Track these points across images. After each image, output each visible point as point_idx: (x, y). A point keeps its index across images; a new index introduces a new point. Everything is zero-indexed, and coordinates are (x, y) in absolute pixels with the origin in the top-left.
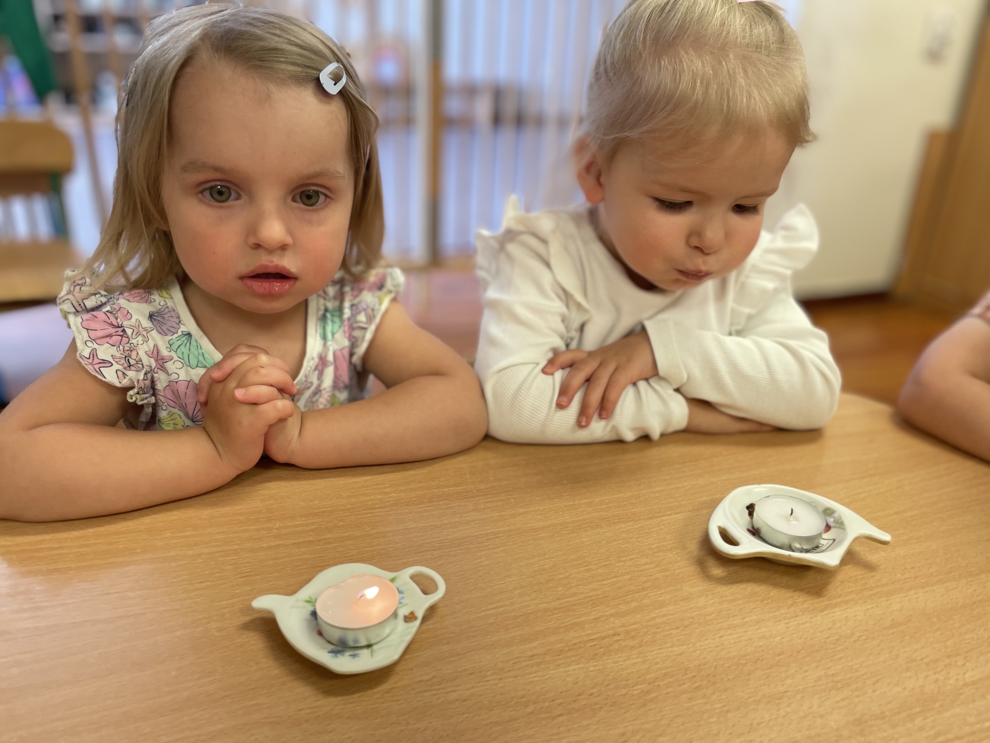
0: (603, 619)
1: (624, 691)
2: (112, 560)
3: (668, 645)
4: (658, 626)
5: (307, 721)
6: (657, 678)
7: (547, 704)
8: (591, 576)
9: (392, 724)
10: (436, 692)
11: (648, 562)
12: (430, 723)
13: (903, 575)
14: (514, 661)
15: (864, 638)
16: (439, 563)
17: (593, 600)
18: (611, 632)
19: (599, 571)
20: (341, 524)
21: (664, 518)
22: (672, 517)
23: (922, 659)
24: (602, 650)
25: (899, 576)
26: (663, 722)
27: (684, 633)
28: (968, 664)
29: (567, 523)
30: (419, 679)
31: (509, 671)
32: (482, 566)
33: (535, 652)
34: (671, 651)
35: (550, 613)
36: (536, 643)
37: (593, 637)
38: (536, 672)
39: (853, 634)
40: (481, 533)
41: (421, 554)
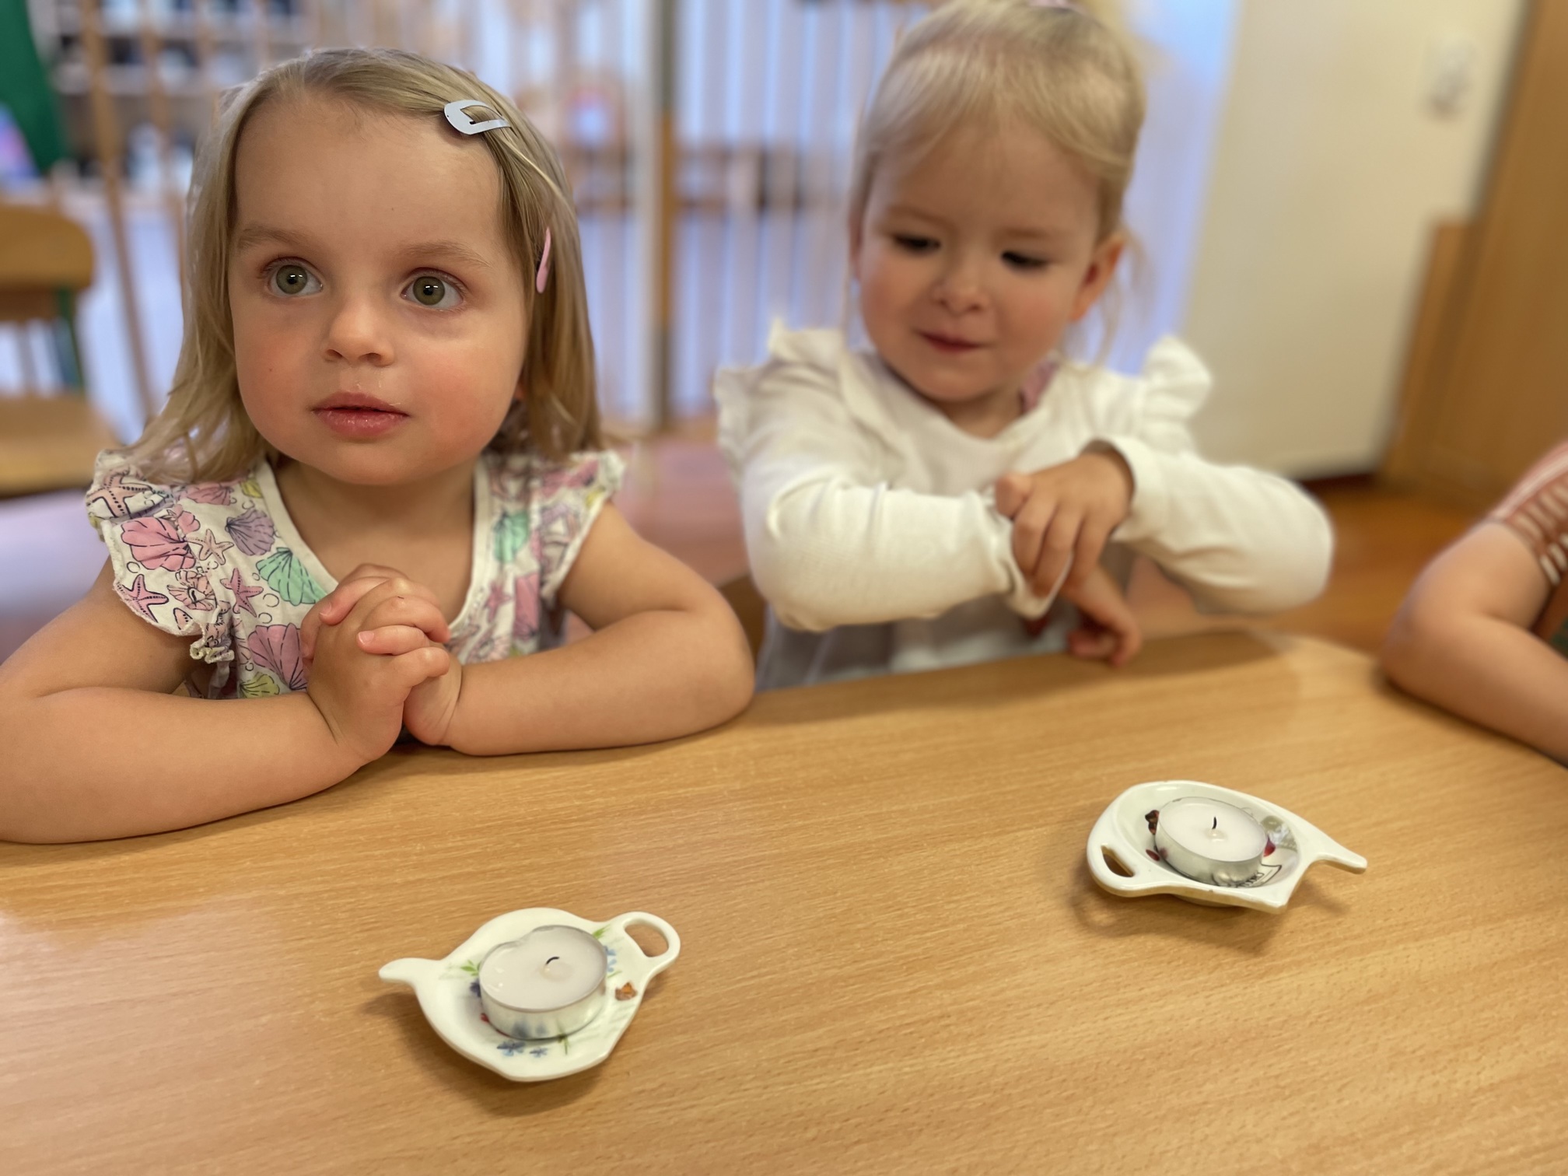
0: (924, 992)
1: (956, 1105)
2: (159, 905)
3: (1024, 1032)
4: (1009, 1003)
5: (465, 1155)
6: (1006, 1084)
7: (837, 1126)
8: (906, 926)
9: (597, 1158)
10: (665, 1108)
11: (995, 903)
12: (657, 1156)
13: (1386, 920)
14: (786, 1059)
15: (1325, 1018)
16: (671, 906)
17: (909, 962)
18: (937, 1013)
19: (919, 917)
20: (518, 845)
21: (1019, 834)
22: (1032, 831)
23: (1414, 1052)
24: (923, 1040)
25: (1379, 921)
26: (1015, 1152)
27: (1050, 1012)
28: (1484, 1058)
29: (870, 843)
30: (640, 1088)
31: (779, 1074)
32: (735, 911)
33: (820, 1045)
34: (1030, 1042)
35: (843, 984)
36: (821, 1031)
37: (907, 1021)
38: (820, 1076)
39: (1309, 1013)
40: (735, 858)
41: (642, 893)
